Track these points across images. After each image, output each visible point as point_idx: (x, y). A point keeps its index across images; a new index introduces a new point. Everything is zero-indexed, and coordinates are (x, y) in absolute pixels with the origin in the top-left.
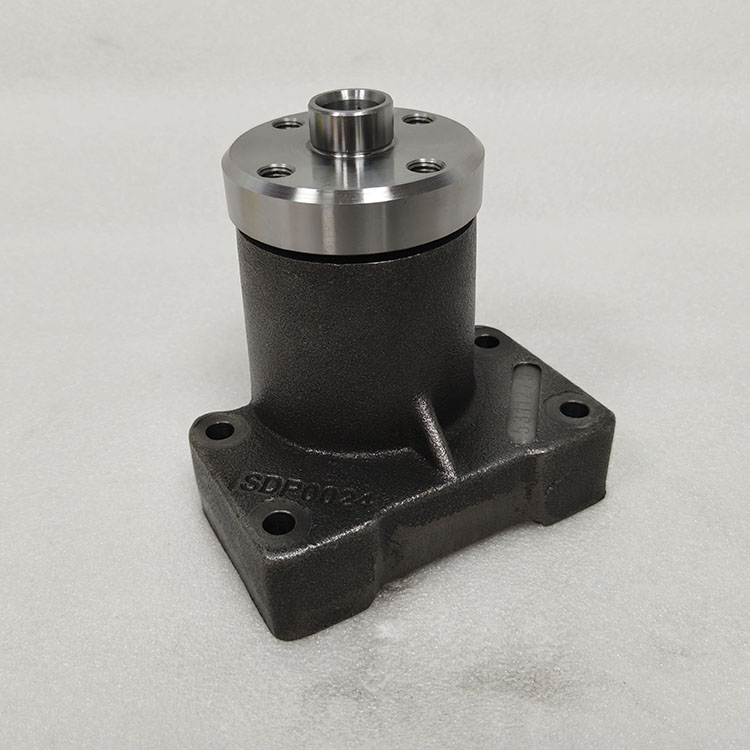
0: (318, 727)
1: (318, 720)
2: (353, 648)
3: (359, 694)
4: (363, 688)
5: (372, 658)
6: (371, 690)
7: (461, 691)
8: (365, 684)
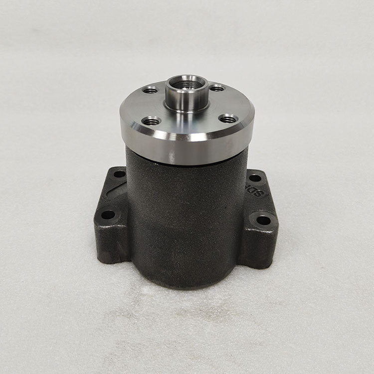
0: (110, 328)
1: (110, 325)
2: (130, 297)
3: (130, 316)
4: (132, 314)
5: (138, 301)
6: (136, 315)
7: (176, 316)
8: (133, 312)
